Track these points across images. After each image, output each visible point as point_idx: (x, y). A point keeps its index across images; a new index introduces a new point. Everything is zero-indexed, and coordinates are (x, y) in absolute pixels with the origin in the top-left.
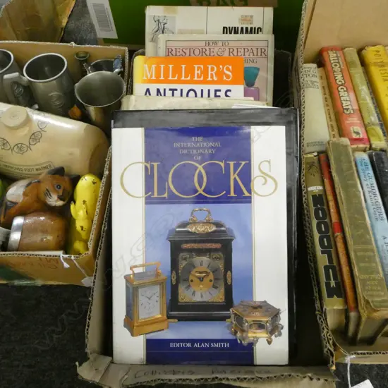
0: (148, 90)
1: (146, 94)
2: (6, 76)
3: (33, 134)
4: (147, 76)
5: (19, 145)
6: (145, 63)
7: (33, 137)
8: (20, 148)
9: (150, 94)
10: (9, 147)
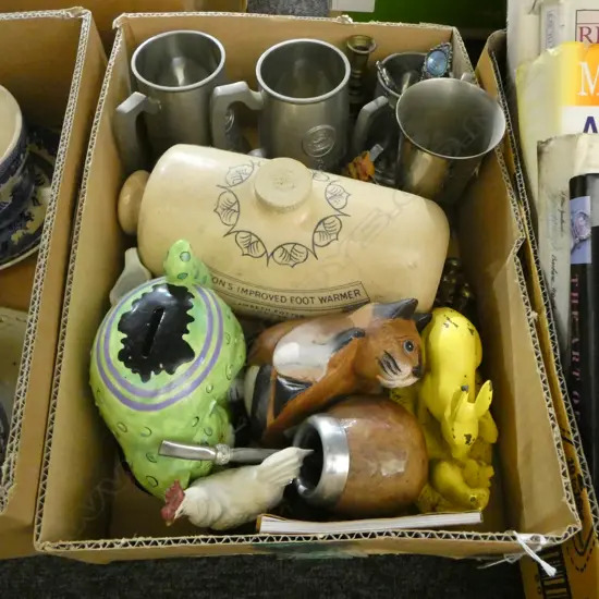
0: (590, 121)
1: (586, 130)
2: (220, 90)
3: (322, 221)
4: (587, 90)
5: (289, 248)
6: (583, 60)
7: (321, 228)
8: (290, 253)
9: (595, 130)
10: (262, 251)
